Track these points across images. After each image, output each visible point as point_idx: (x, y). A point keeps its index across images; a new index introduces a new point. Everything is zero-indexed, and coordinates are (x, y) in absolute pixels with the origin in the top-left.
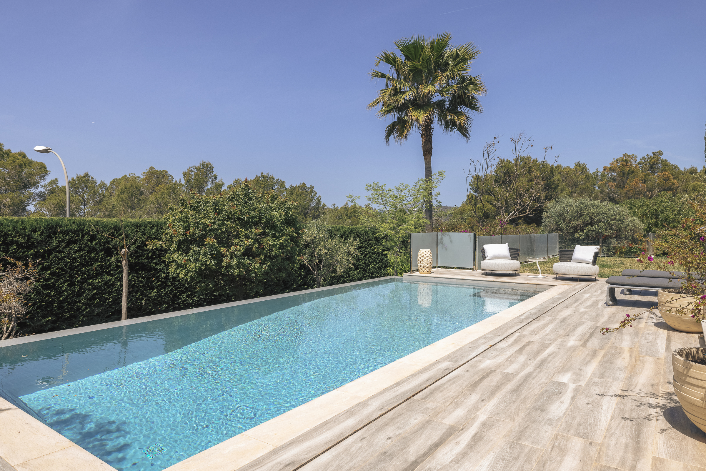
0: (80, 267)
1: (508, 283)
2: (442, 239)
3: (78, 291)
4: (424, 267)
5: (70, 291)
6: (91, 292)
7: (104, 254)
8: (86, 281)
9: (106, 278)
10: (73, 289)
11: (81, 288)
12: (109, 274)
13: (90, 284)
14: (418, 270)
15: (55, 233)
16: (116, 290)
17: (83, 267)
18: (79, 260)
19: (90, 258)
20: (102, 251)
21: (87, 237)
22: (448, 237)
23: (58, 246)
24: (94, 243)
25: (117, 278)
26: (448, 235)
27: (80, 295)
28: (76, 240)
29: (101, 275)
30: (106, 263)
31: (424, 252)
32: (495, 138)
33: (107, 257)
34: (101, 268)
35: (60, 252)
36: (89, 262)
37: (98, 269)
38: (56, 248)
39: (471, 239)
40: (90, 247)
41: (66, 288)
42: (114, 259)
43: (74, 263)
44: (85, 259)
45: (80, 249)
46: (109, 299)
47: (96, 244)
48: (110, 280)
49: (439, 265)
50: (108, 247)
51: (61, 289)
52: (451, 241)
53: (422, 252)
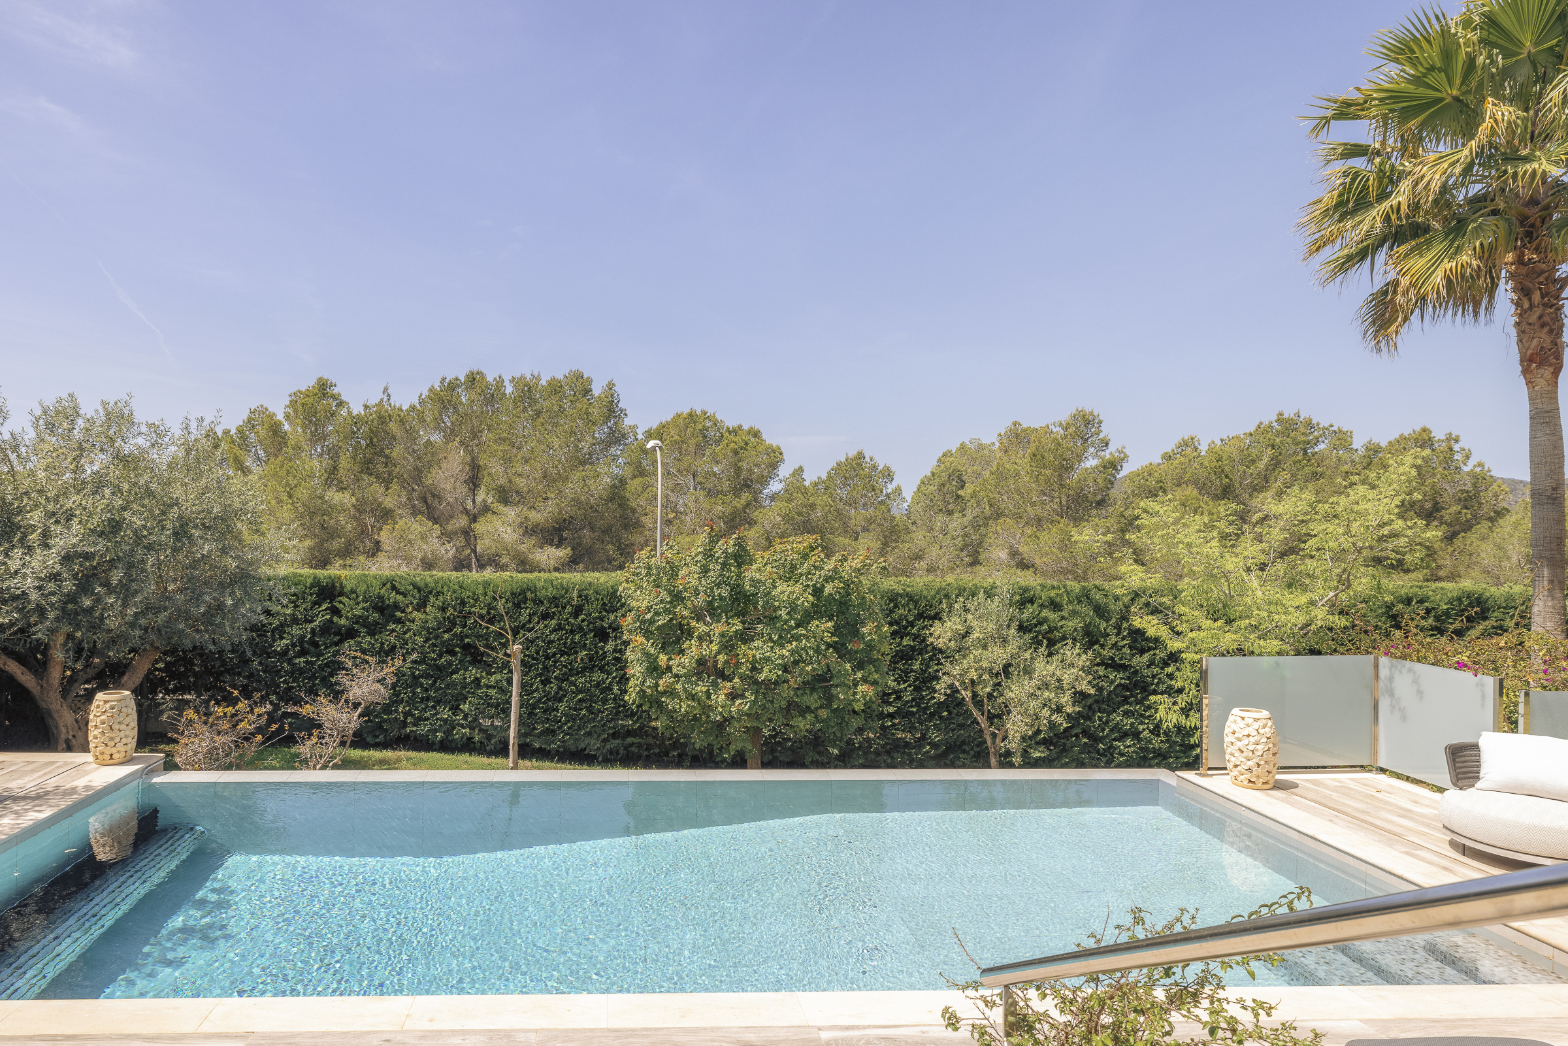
0: (558, 656)
2: (1391, 679)
3: (557, 693)
4: (1236, 766)
5: (544, 691)
6: (574, 698)
7: (595, 636)
8: (567, 679)
9: (598, 676)
10: (547, 689)
11: (560, 688)
12: (602, 669)
13: (573, 684)
14: (1225, 769)
15: (525, 600)
16: (614, 699)
17: (562, 655)
18: (556, 644)
19: (573, 642)
20: (591, 631)
21: (569, 609)
22: (1411, 676)
23: (530, 622)
24: (581, 617)
25: (615, 678)
26: (1410, 670)
27: (560, 700)
28: (554, 613)
29: (592, 670)
30: (597, 653)
31: (1239, 721)
33: (600, 642)
34: (591, 659)
35: (530, 630)
36: (571, 649)
37: (586, 660)
38: (524, 625)
39: (1483, 697)
40: (572, 625)
41: (537, 687)
42: (610, 645)
43: (550, 648)
44: (565, 644)
45: (559, 628)
46: (603, 712)
47: (583, 621)
48: (604, 681)
49: (1382, 764)
50: (602, 626)
51: (531, 687)
52: (1420, 693)
53: (1233, 718)
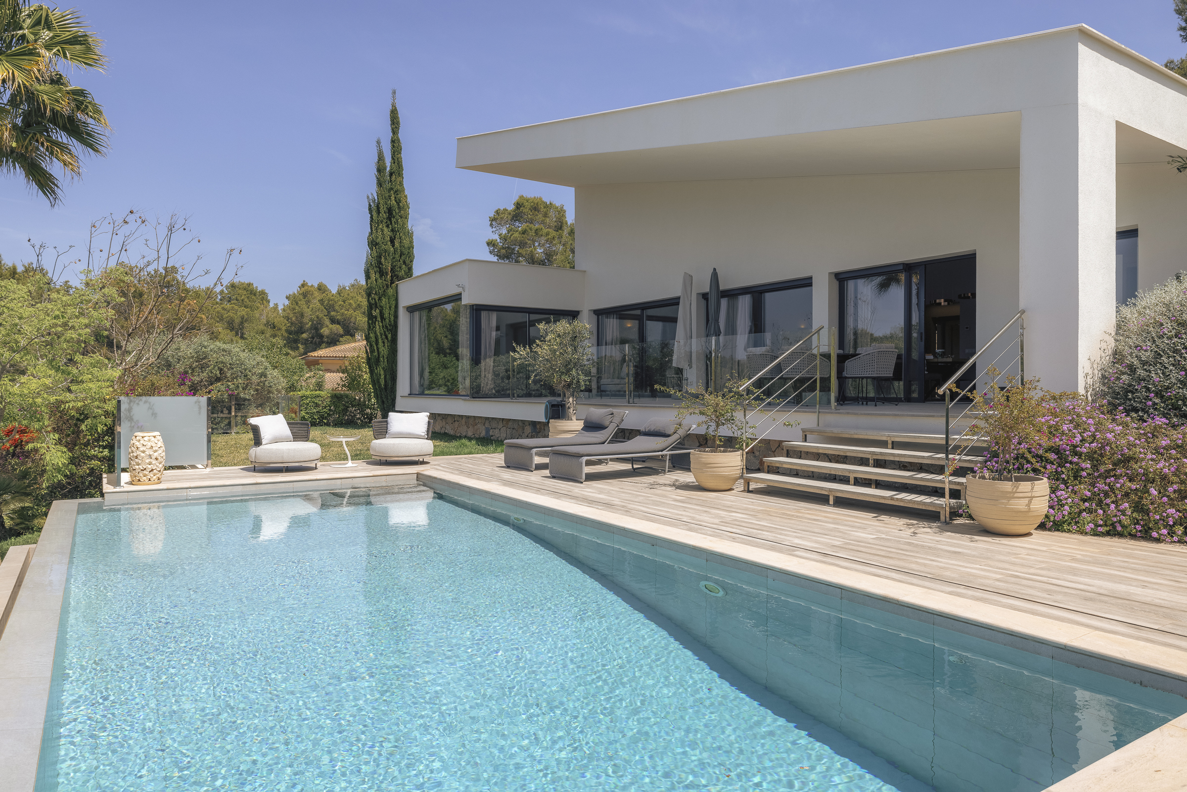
1: (341, 479)
2: (130, 410)
4: (152, 470)
22: (147, 405)
26: (146, 402)
31: (153, 439)
32: (131, 212)
53: (146, 439)
